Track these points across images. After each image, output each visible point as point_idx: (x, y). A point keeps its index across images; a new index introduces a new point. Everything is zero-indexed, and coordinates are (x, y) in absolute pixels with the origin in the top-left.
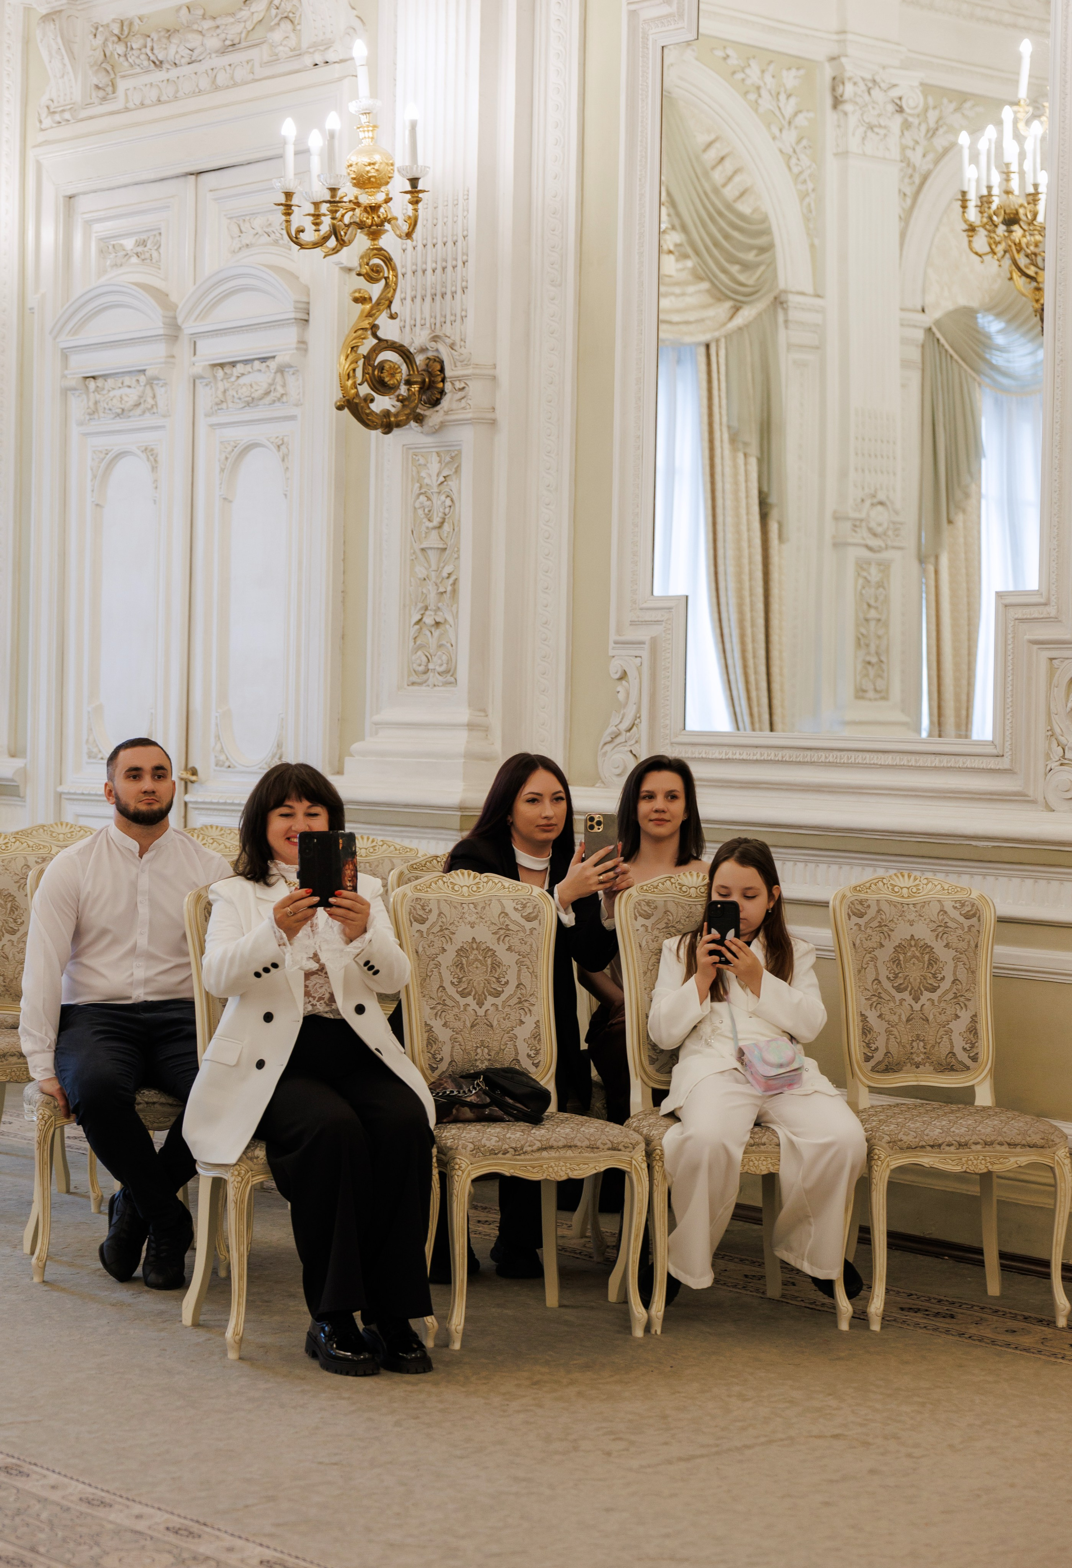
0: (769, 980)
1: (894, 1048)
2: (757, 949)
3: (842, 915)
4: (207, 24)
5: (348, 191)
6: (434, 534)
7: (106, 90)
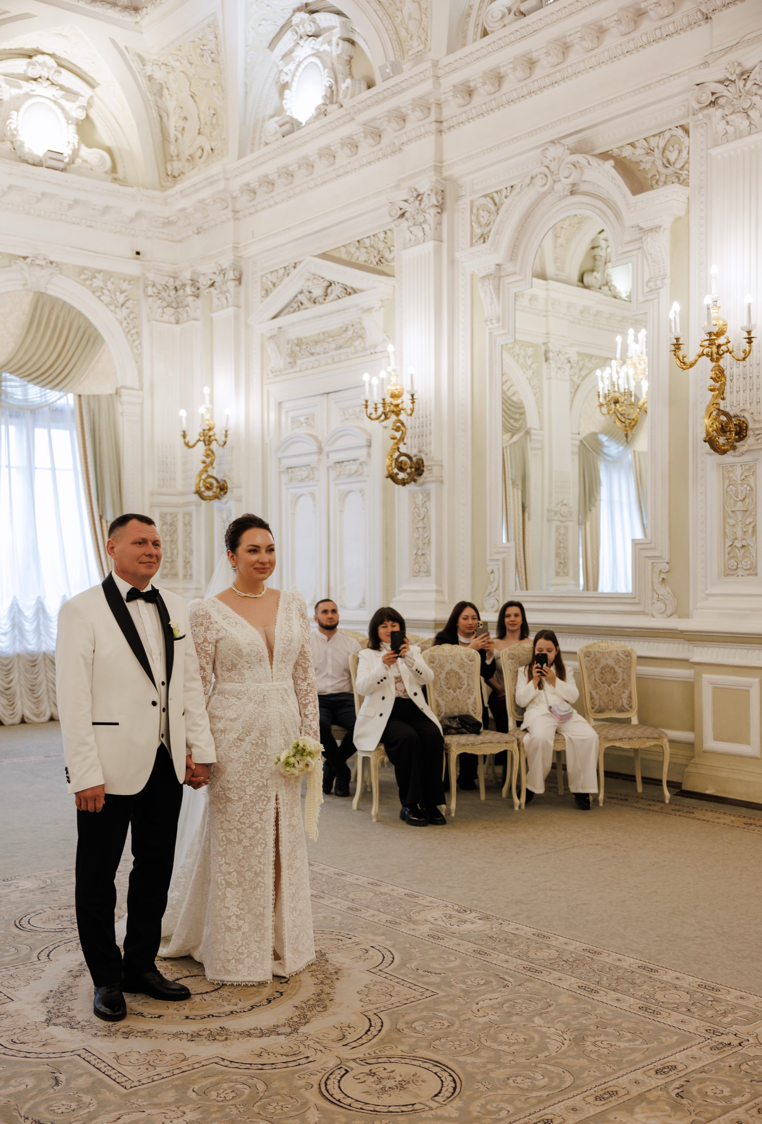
0: (558, 680)
1: (602, 704)
2: (553, 669)
3: (582, 657)
4: (330, 339)
5: (389, 400)
6: (421, 522)
7: (293, 364)
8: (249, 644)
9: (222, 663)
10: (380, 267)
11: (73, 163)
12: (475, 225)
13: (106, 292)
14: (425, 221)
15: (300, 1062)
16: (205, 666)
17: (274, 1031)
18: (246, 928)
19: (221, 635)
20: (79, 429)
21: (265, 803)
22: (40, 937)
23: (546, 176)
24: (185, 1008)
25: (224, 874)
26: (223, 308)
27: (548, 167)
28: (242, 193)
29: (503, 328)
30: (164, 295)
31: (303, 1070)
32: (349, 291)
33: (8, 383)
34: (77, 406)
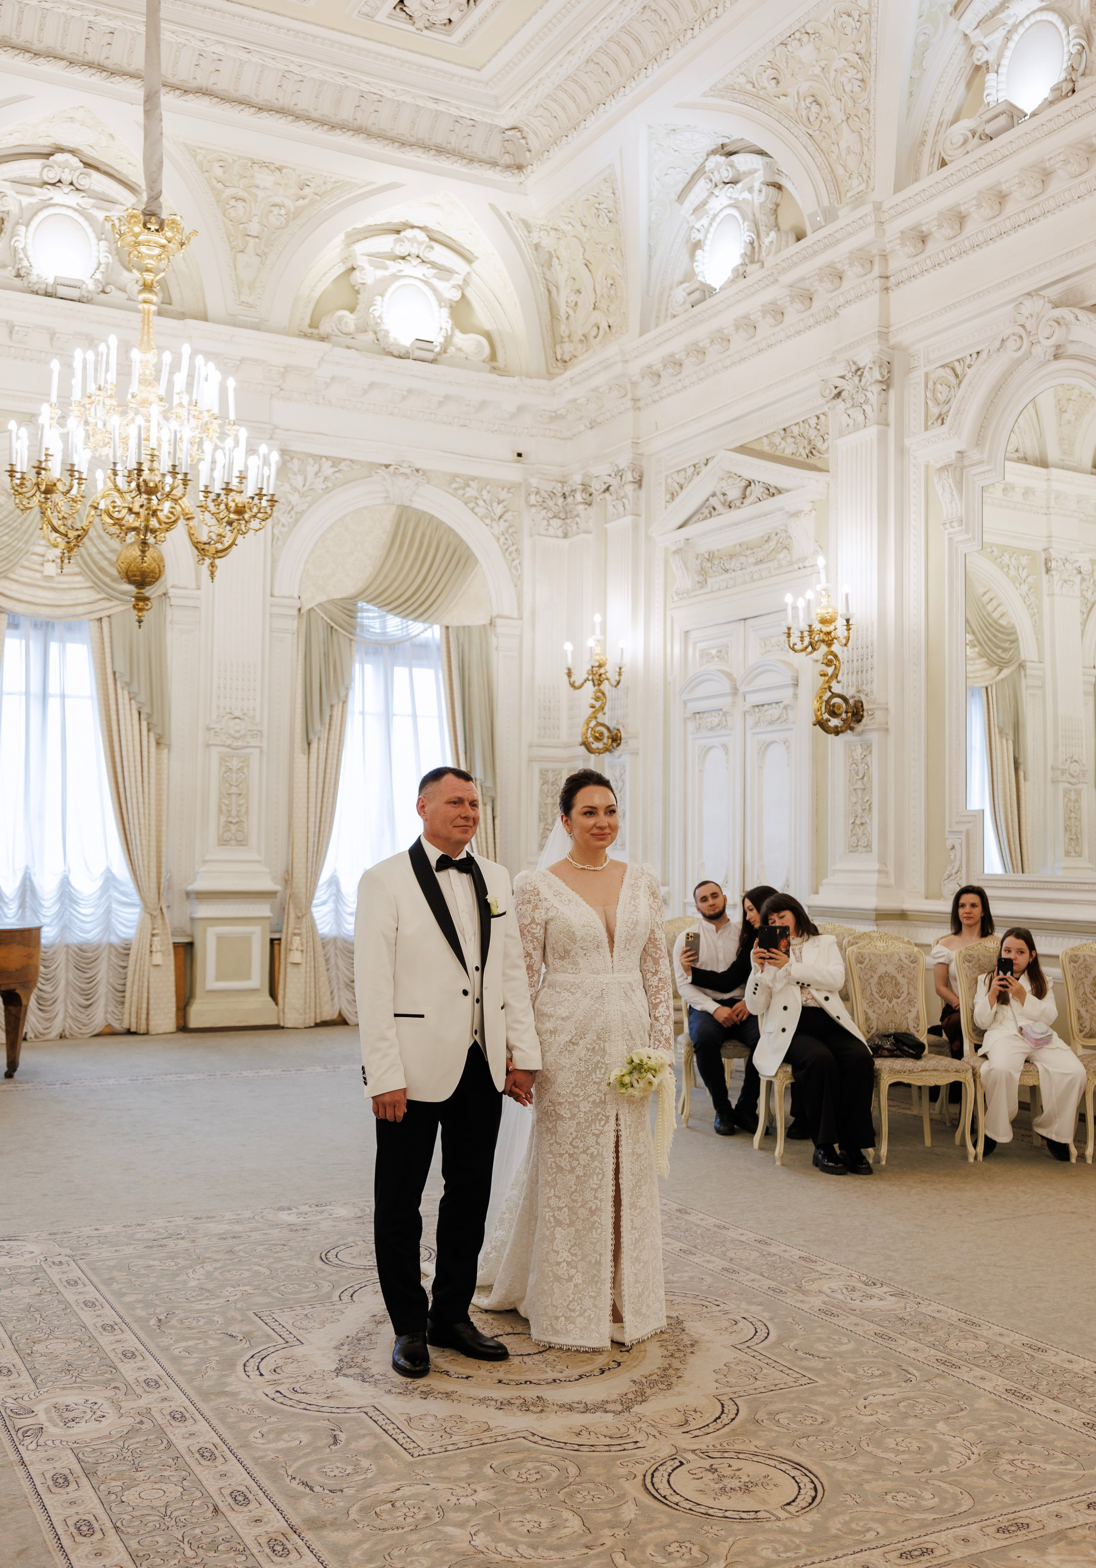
1: (1094, 1027)
3: (1066, 962)
4: (749, 552)
6: (860, 782)
7: (703, 584)
8: (584, 926)
9: (553, 948)
10: (812, 461)
11: (445, 352)
12: (930, 404)
13: (481, 502)
14: (866, 401)
15: (626, 1446)
16: (532, 951)
17: (601, 1407)
18: (578, 1279)
19: (551, 914)
20: (446, 668)
21: (603, 1123)
22: (346, 1274)
23: (1021, 337)
24: (500, 1370)
25: (553, 1210)
26: (619, 517)
27: (1023, 326)
28: (643, 377)
29: (967, 532)
30: (550, 503)
31: (628, 1456)
32: (772, 492)
33: (365, 614)
34: (444, 640)
